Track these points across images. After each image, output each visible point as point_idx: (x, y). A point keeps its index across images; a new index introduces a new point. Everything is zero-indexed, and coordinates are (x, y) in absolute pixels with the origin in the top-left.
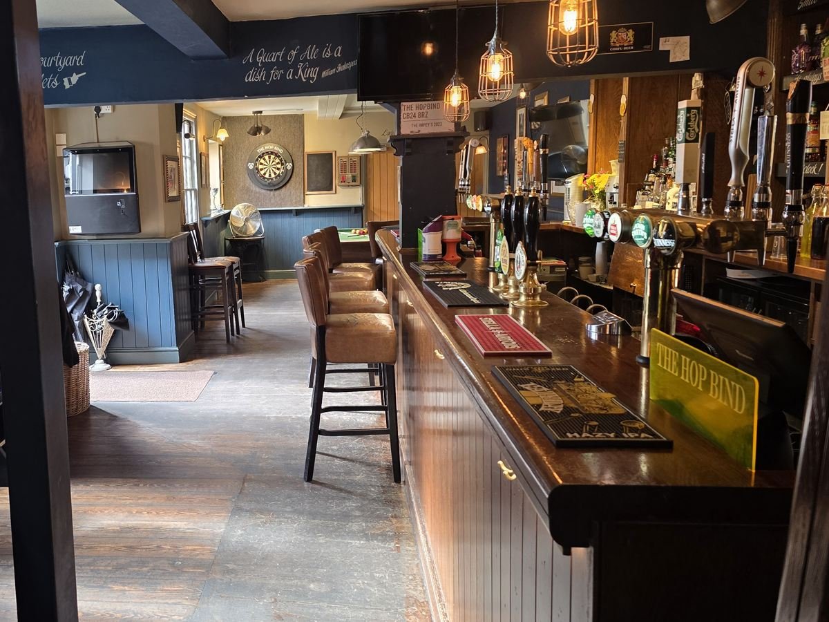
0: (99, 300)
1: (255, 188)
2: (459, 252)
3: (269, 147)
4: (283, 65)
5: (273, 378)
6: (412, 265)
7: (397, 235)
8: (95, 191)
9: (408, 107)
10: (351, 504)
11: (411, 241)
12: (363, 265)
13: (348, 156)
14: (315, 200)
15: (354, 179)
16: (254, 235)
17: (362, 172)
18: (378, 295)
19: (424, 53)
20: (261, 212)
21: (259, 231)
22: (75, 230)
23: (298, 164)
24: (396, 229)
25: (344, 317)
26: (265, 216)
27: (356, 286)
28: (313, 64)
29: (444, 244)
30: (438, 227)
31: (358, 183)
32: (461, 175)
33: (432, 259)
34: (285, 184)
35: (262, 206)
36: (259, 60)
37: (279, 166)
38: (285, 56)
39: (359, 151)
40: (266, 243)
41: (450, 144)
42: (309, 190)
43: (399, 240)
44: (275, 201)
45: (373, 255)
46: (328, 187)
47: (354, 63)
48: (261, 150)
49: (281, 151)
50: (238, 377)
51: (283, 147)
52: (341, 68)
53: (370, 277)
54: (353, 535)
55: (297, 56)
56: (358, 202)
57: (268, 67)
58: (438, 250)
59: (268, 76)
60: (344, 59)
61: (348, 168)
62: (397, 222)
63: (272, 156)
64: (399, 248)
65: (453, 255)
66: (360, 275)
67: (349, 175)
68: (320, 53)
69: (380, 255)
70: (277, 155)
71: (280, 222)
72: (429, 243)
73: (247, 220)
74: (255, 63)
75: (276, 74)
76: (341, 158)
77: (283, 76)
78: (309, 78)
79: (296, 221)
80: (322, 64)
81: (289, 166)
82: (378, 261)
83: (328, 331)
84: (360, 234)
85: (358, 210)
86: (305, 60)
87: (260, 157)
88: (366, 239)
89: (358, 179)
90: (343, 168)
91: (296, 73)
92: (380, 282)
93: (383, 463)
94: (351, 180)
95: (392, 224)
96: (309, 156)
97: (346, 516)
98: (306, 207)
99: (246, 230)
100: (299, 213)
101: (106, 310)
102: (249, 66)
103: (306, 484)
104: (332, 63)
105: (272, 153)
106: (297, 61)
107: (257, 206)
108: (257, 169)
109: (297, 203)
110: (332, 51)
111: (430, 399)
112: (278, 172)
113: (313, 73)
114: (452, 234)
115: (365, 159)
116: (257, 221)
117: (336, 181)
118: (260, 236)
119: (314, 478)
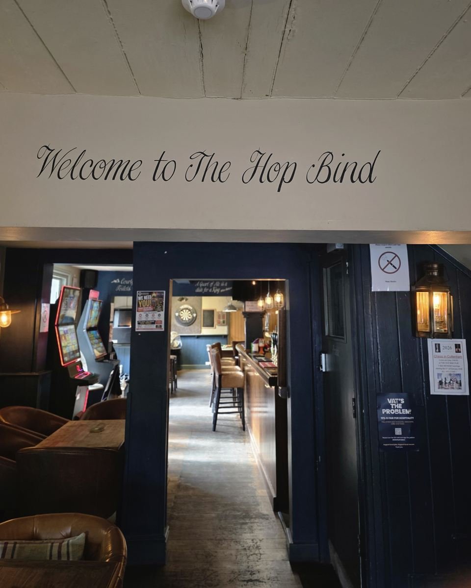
0: (121, 372)
1: (178, 325)
2: (264, 351)
3: (186, 306)
4: (208, 287)
5: (195, 404)
6: (249, 354)
7: (244, 346)
8: (119, 326)
9: (248, 303)
10: (229, 436)
11: (249, 348)
12: (231, 358)
13: (222, 312)
14: (206, 331)
15: (224, 322)
16: (177, 347)
17: (227, 320)
18: (237, 367)
19: (252, 284)
20: (181, 336)
21: (179, 346)
22: (115, 341)
23: (199, 314)
24: (244, 344)
25: (227, 372)
26: (183, 338)
27: (230, 364)
28: (218, 287)
29: (259, 348)
30: (257, 342)
31: (225, 324)
32: (266, 325)
33: (255, 352)
34: (192, 324)
35: (181, 333)
36: (201, 285)
37: (190, 315)
38: (209, 285)
39: (227, 311)
40: (182, 351)
41: (261, 315)
42: (204, 326)
43: (245, 348)
44: (187, 332)
45: (234, 355)
46: (212, 325)
47: (231, 288)
48: (182, 307)
49: (191, 308)
50: (180, 405)
51: (192, 306)
52: (227, 289)
53: (234, 362)
54: (230, 442)
55: (213, 285)
56: (225, 333)
57: (203, 287)
58: (257, 350)
59: (203, 290)
60: (228, 287)
61: (221, 317)
62: (244, 342)
63: (187, 311)
64: (245, 350)
65: (262, 351)
66: (230, 361)
67: (222, 320)
68: (220, 285)
69: (237, 355)
70: (190, 310)
71: (190, 341)
72: (254, 347)
73: (174, 340)
74: (199, 286)
75: (206, 290)
76: (218, 312)
77: (208, 291)
78: (216, 292)
79: (196, 341)
80: (221, 287)
81: (195, 315)
82: (236, 357)
83: (223, 377)
84: (227, 347)
85: (225, 337)
86: (215, 286)
87: (182, 310)
88: (231, 349)
89: (225, 322)
90: (219, 317)
91: (212, 290)
92: (237, 363)
93: (239, 426)
94: (222, 322)
95: (242, 342)
96: (204, 311)
97: (228, 438)
98: (202, 334)
99: (173, 345)
100: (198, 337)
101: (124, 377)
102: (197, 287)
103: (213, 432)
104: (224, 287)
105: (187, 309)
106: (213, 286)
107: (179, 333)
108: (180, 316)
109: (198, 332)
110: (224, 284)
111: (255, 409)
112: (189, 318)
113: (218, 290)
114: (261, 345)
115: (229, 314)
116: (179, 340)
117: (215, 323)
118: (180, 348)
119: (216, 430)
